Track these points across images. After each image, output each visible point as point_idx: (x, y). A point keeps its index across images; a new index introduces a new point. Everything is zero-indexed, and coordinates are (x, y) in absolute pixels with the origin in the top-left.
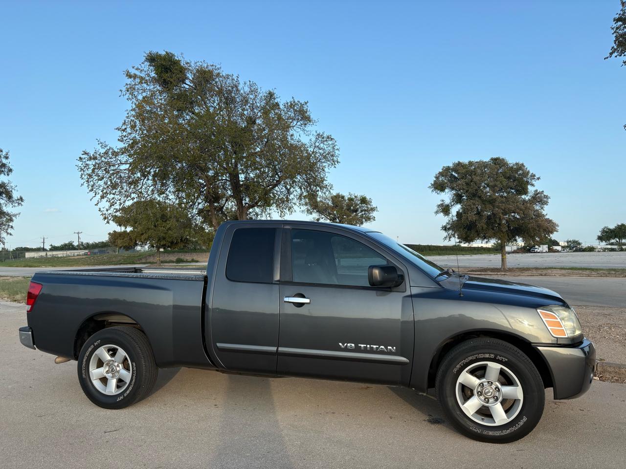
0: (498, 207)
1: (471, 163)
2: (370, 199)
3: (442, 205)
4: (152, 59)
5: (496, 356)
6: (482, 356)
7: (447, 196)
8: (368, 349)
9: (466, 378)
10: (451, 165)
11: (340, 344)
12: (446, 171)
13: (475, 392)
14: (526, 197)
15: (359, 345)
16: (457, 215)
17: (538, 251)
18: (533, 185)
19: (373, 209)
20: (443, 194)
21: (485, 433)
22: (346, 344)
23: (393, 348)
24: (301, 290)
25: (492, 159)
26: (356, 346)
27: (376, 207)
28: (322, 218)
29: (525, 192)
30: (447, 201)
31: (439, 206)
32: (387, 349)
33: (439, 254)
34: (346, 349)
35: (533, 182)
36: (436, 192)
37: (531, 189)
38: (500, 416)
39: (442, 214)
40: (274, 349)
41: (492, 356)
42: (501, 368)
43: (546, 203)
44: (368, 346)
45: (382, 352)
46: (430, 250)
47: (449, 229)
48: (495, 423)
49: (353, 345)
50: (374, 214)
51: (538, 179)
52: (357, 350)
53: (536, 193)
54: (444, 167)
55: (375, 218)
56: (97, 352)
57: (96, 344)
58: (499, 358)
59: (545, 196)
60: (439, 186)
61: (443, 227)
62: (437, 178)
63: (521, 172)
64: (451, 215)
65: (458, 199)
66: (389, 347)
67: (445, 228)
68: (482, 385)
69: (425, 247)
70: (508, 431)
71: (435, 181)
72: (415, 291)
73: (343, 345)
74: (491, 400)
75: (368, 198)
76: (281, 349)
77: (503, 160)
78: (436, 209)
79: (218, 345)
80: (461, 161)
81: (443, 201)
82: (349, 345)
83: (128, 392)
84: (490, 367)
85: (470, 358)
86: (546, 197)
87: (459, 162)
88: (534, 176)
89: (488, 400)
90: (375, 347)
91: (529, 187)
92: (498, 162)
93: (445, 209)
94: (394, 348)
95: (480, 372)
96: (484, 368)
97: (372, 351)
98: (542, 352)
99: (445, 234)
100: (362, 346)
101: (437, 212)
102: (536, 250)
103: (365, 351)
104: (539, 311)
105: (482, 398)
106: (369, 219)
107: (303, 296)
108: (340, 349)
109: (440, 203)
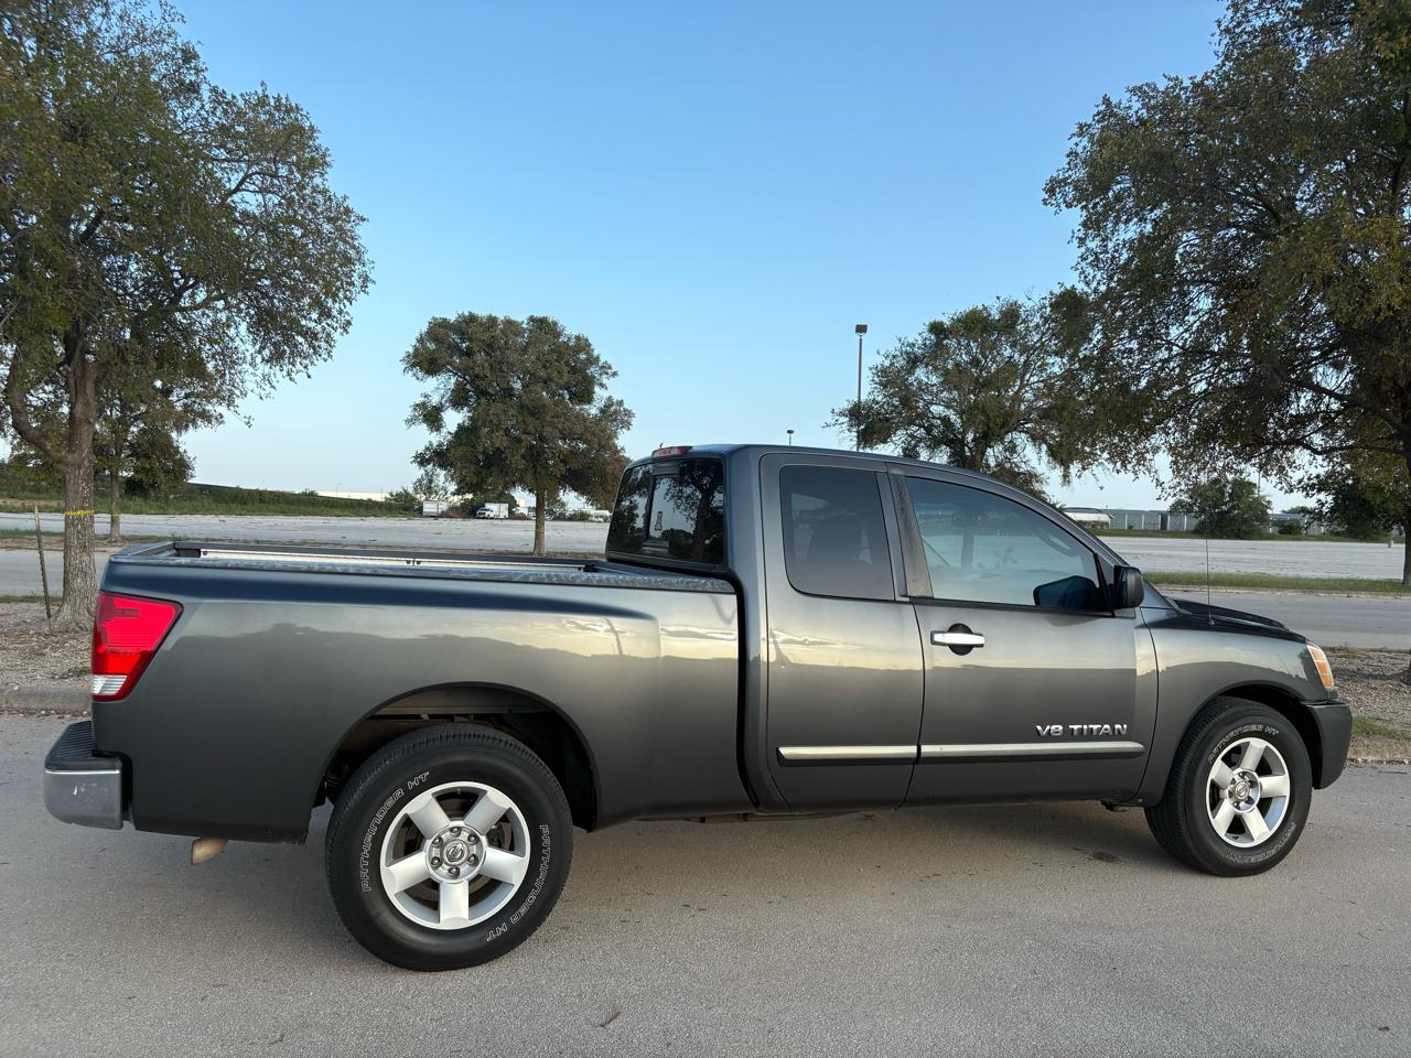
0: (551, 424)
1: (492, 320)
3: (423, 405)
5: (1263, 728)
7: (436, 387)
8: (1085, 733)
9: (1219, 770)
10: (452, 318)
11: (1039, 728)
12: (439, 330)
13: (1226, 793)
14: (593, 410)
15: (1071, 726)
16: (457, 432)
17: (492, 516)
18: (602, 385)
22: (1048, 727)
23: (1123, 727)
24: (962, 617)
25: (532, 319)
26: (1066, 728)
29: (586, 396)
30: (436, 400)
32: (1113, 729)
33: (284, 513)
34: (1050, 738)
35: (605, 380)
36: (414, 374)
37: (600, 395)
38: (1259, 829)
39: (424, 425)
40: (911, 750)
41: (1260, 728)
42: (1266, 747)
43: (627, 425)
44: (1085, 727)
45: (1106, 737)
46: (261, 501)
47: (428, 462)
48: (1253, 839)
49: (1061, 728)
51: (615, 374)
52: (1068, 736)
53: (610, 403)
54: (434, 319)
56: (409, 809)
57: (411, 785)
58: (1268, 730)
59: (625, 410)
60: (425, 361)
61: (416, 457)
63: (583, 356)
64: (444, 430)
65: (458, 400)
66: (1118, 726)
67: (420, 459)
68: (1233, 779)
69: (250, 492)
70: (1270, 853)
71: (416, 349)
72: (1148, 617)
73: (1044, 728)
76: (926, 749)
77: (555, 324)
78: (408, 413)
79: (785, 751)
81: (426, 396)
82: (1053, 727)
83: (522, 910)
84: (1251, 746)
86: (628, 413)
88: (610, 368)
89: (1240, 804)
90: (1095, 727)
91: (597, 389)
92: (542, 326)
93: (432, 417)
94: (1125, 726)
95: (1236, 758)
96: (1243, 749)
97: (1091, 736)
100: (1076, 727)
101: (410, 422)
102: (487, 513)
103: (1081, 737)
104: (1308, 647)
105: (1233, 801)
106: (206, 417)
107: (967, 631)
108: (1039, 738)
109: (419, 400)
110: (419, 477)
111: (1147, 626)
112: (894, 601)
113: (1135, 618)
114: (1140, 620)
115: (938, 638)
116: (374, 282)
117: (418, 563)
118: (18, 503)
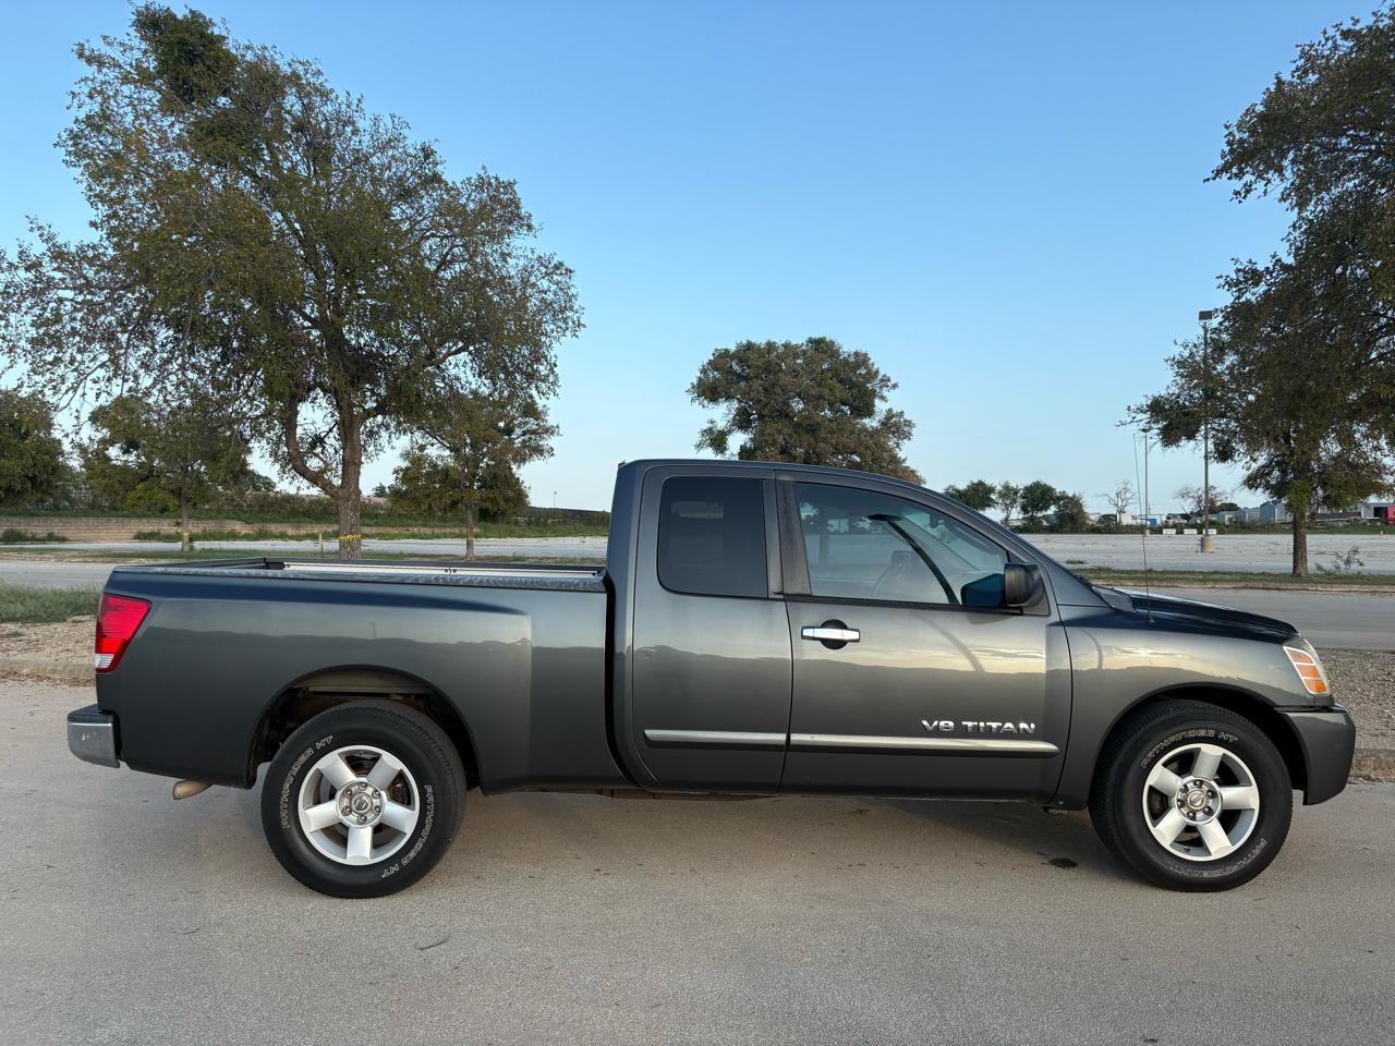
0: (825, 440)
1: (771, 346)
2: (544, 406)
4: (152, 24)
5: (1217, 732)
6: (1192, 734)
7: (721, 413)
8: (982, 730)
9: (1160, 776)
10: (732, 347)
11: (925, 723)
12: (721, 360)
13: (1174, 801)
14: (871, 423)
15: (964, 723)
16: (739, 454)
18: (883, 398)
19: (550, 431)
22: (936, 723)
23: (1030, 726)
24: (838, 613)
25: (811, 341)
26: (958, 724)
27: (558, 427)
29: (870, 413)
30: (721, 425)
31: (704, 432)
32: (1018, 728)
34: (938, 733)
35: (885, 392)
37: (880, 406)
38: (1219, 843)
40: (781, 737)
41: (1212, 733)
42: (1224, 755)
43: (908, 436)
44: (982, 724)
48: (1210, 854)
49: (951, 724)
50: (549, 442)
51: (895, 386)
53: (890, 415)
54: (717, 350)
55: (553, 450)
56: (321, 764)
57: (319, 745)
58: (1223, 735)
59: (906, 421)
60: (708, 391)
62: (704, 371)
63: (864, 371)
64: (729, 450)
65: (742, 422)
66: (1022, 725)
68: (1185, 789)
70: (1235, 868)
71: (700, 379)
72: (1066, 614)
73: (931, 723)
74: (1199, 815)
76: (796, 737)
77: (832, 343)
78: (697, 438)
79: (650, 733)
80: (752, 341)
81: (712, 423)
82: (942, 723)
83: (412, 854)
84: (1204, 753)
85: (1173, 739)
86: (909, 424)
87: (749, 342)
88: (889, 380)
89: (1195, 814)
90: (994, 725)
91: (877, 402)
92: (821, 346)
93: (716, 440)
94: (1033, 725)
95: (1184, 765)
96: (1194, 755)
97: (989, 734)
98: (1294, 721)
100: (970, 724)
103: (976, 734)
104: (1285, 648)
105: (1184, 810)
106: (539, 451)
107: (842, 626)
108: (924, 733)
109: (706, 426)
111: (1062, 624)
112: (767, 599)
113: (1049, 615)
114: (1054, 618)
115: (807, 632)
116: (584, 326)
117: (455, 571)
118: (429, 531)
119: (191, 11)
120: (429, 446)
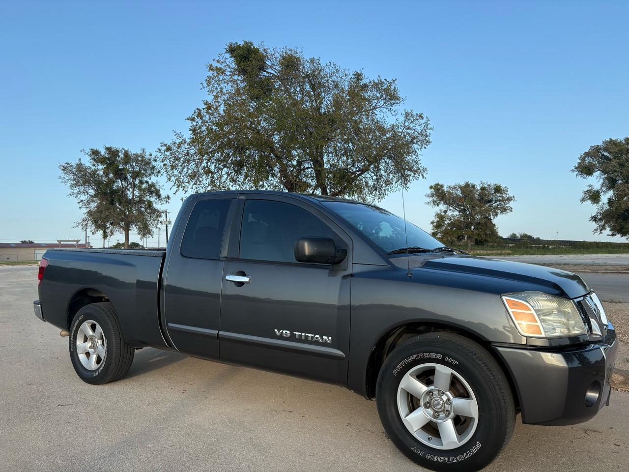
2: (506, 187)
3: (589, 191)
4: (232, 50)
5: (444, 357)
6: (426, 355)
7: (596, 181)
8: (303, 338)
9: (410, 383)
10: (600, 143)
11: (276, 330)
12: (595, 152)
13: (422, 403)
15: (294, 333)
16: (608, 203)
19: (509, 199)
20: (590, 178)
21: (428, 457)
22: (281, 331)
23: (328, 338)
24: (244, 268)
26: (292, 333)
27: (513, 197)
28: (450, 210)
30: (597, 187)
31: (585, 192)
32: (322, 339)
34: (281, 337)
36: (581, 177)
38: (450, 438)
39: (589, 201)
40: (216, 332)
41: (440, 356)
42: (452, 373)
44: (303, 334)
45: (317, 343)
47: (600, 220)
48: (443, 446)
49: (288, 332)
50: (511, 204)
52: (292, 338)
54: (592, 147)
55: (512, 208)
56: (82, 327)
57: (80, 318)
58: (447, 359)
60: (585, 170)
61: (592, 218)
62: (583, 159)
64: (601, 203)
65: (609, 185)
66: (325, 337)
67: (595, 219)
68: (429, 393)
70: (457, 459)
71: (579, 163)
72: (357, 269)
73: (279, 331)
74: (442, 415)
75: (503, 186)
76: (221, 333)
78: (582, 196)
79: (170, 324)
80: (614, 139)
81: (590, 186)
82: (284, 332)
83: (101, 368)
84: (437, 370)
85: (413, 357)
87: (611, 139)
90: (310, 335)
93: (594, 196)
94: (330, 338)
95: (426, 377)
96: (432, 371)
97: (306, 341)
98: (501, 352)
99: (594, 225)
100: (297, 333)
101: (583, 200)
103: (300, 340)
104: (504, 298)
105: (430, 411)
107: (243, 274)
108: (275, 336)
109: (587, 188)
110: (596, 228)
111: (352, 275)
113: (346, 270)
114: (349, 272)
115: (228, 278)
119: (245, 42)
120: (449, 211)
